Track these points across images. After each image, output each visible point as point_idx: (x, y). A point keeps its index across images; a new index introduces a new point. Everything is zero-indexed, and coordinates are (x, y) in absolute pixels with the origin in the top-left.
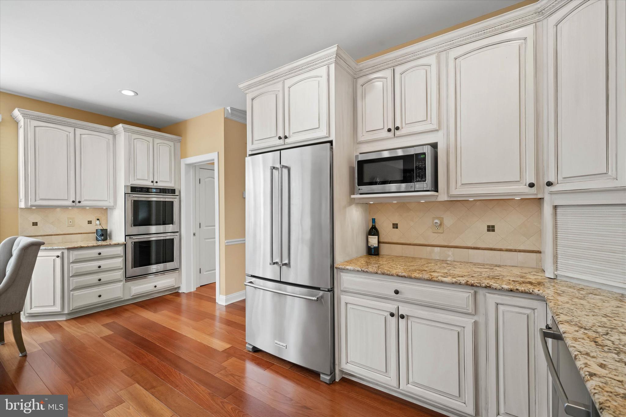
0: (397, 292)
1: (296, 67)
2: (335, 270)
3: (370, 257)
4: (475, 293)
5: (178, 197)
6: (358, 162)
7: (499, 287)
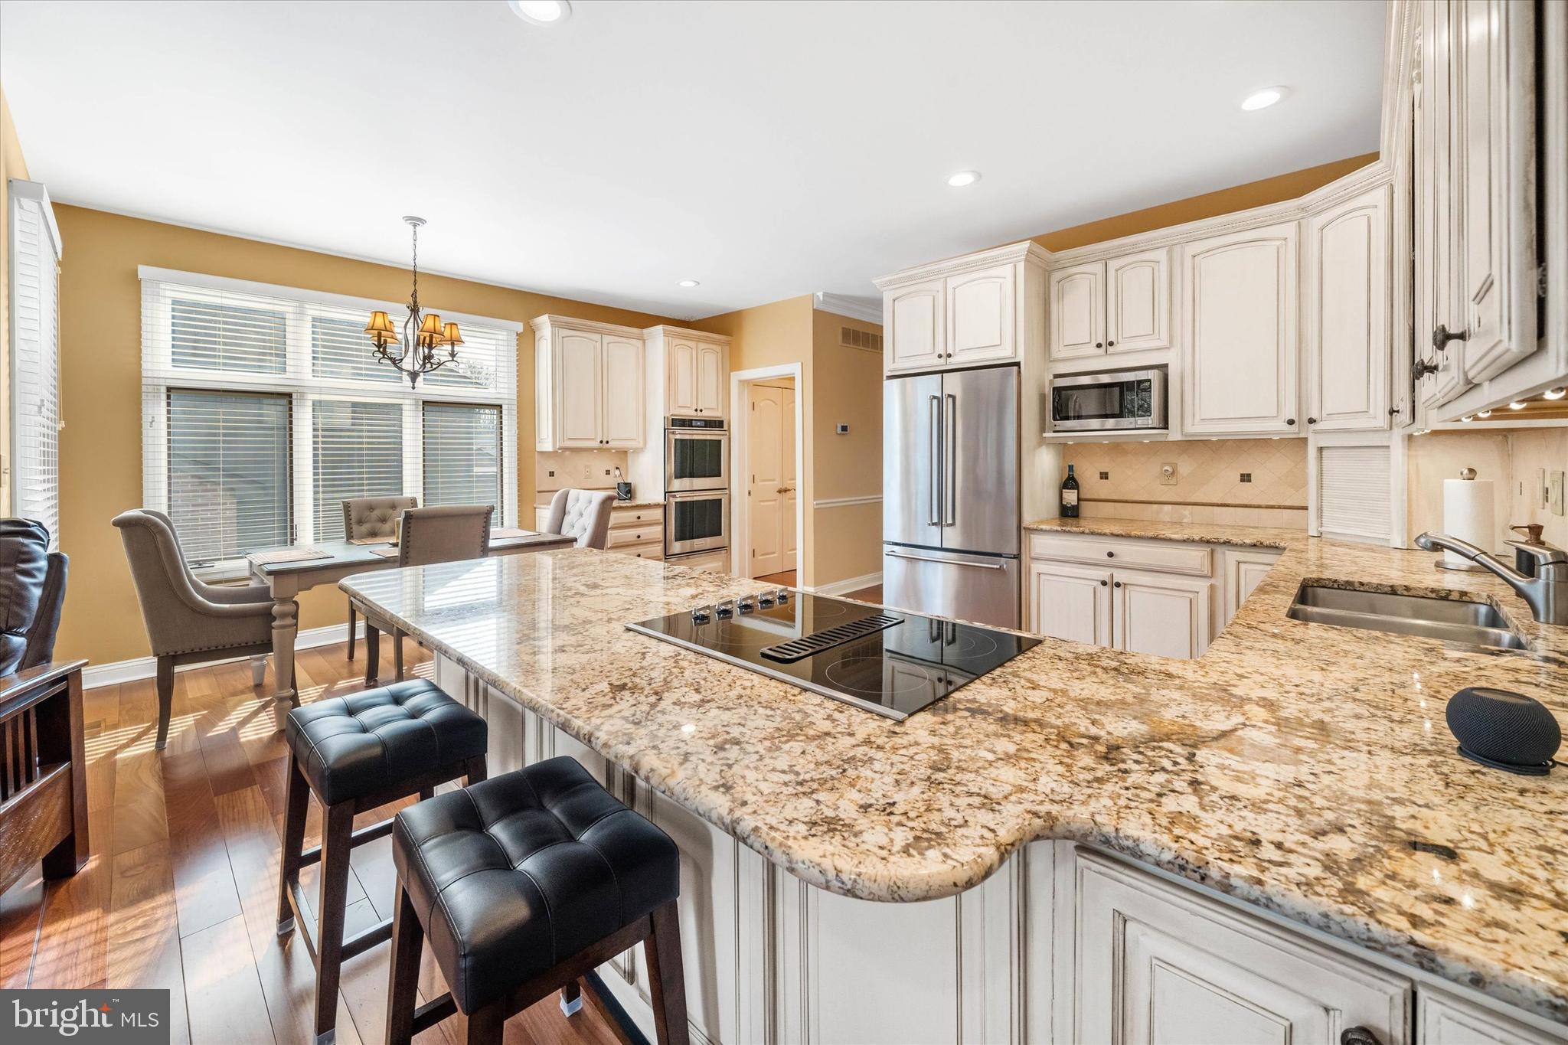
0: (1111, 555)
1: (966, 263)
2: (1023, 532)
3: (1066, 520)
4: (1213, 551)
5: (727, 433)
6: (1054, 389)
7: (1240, 542)
